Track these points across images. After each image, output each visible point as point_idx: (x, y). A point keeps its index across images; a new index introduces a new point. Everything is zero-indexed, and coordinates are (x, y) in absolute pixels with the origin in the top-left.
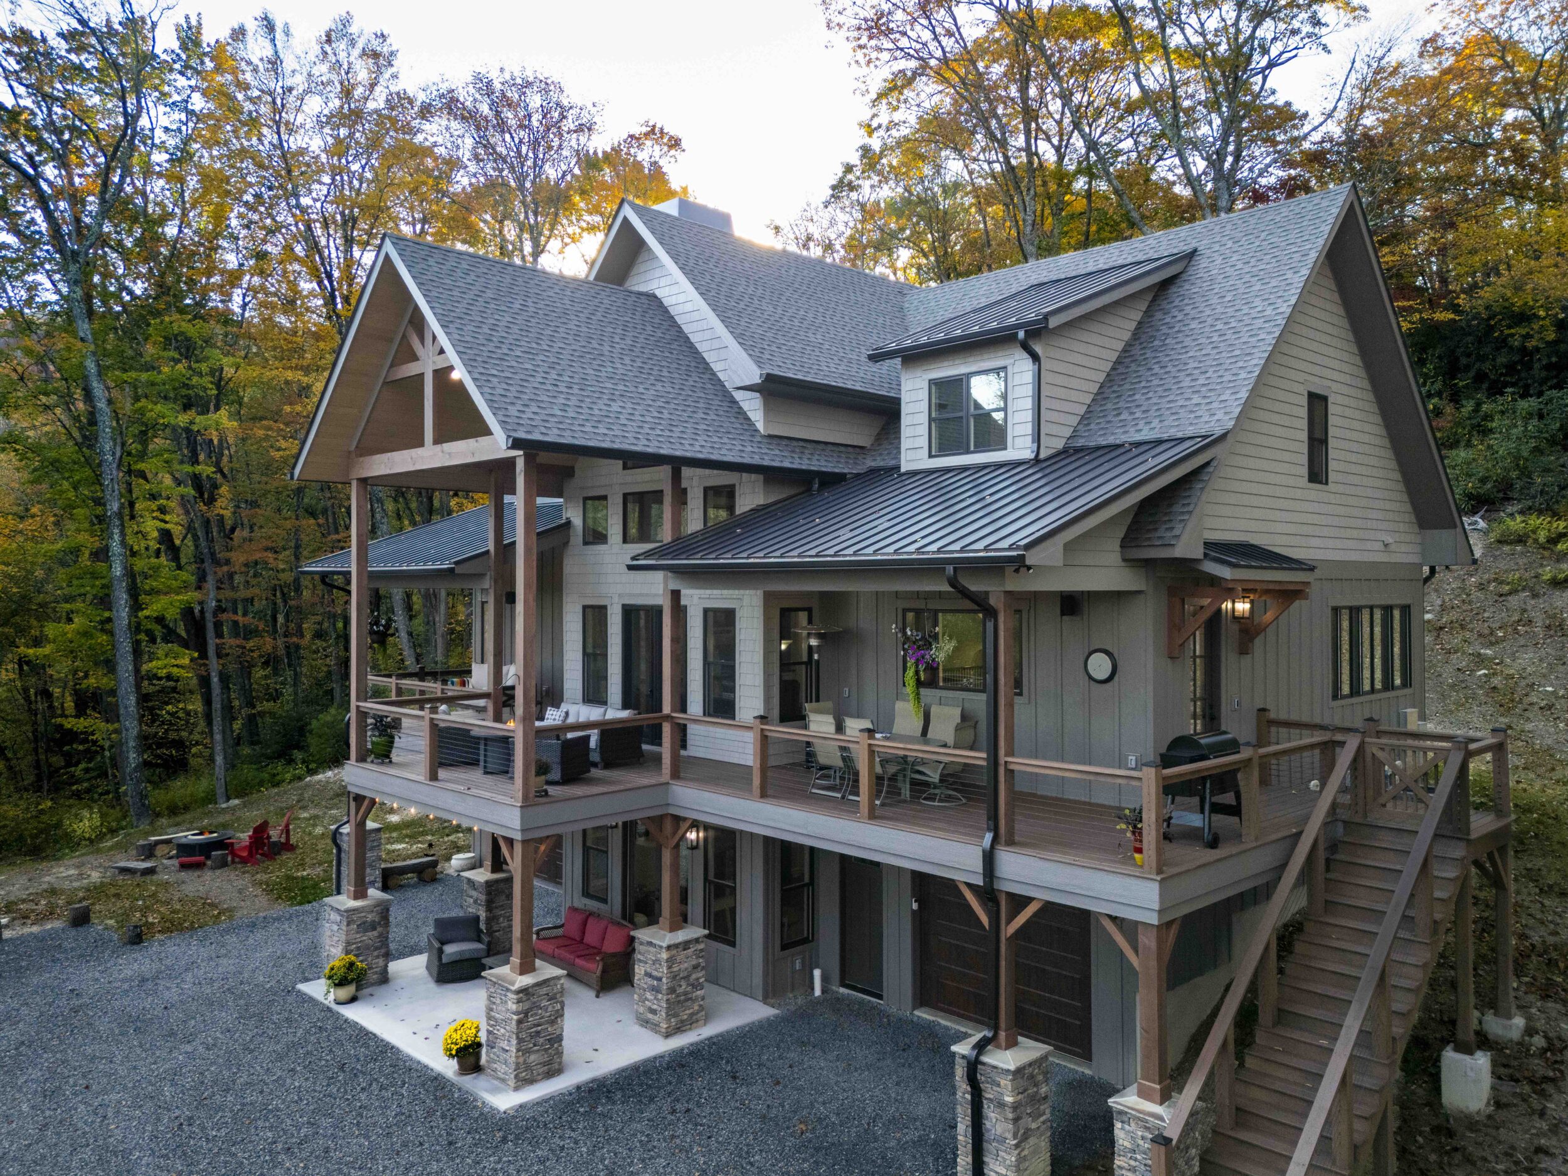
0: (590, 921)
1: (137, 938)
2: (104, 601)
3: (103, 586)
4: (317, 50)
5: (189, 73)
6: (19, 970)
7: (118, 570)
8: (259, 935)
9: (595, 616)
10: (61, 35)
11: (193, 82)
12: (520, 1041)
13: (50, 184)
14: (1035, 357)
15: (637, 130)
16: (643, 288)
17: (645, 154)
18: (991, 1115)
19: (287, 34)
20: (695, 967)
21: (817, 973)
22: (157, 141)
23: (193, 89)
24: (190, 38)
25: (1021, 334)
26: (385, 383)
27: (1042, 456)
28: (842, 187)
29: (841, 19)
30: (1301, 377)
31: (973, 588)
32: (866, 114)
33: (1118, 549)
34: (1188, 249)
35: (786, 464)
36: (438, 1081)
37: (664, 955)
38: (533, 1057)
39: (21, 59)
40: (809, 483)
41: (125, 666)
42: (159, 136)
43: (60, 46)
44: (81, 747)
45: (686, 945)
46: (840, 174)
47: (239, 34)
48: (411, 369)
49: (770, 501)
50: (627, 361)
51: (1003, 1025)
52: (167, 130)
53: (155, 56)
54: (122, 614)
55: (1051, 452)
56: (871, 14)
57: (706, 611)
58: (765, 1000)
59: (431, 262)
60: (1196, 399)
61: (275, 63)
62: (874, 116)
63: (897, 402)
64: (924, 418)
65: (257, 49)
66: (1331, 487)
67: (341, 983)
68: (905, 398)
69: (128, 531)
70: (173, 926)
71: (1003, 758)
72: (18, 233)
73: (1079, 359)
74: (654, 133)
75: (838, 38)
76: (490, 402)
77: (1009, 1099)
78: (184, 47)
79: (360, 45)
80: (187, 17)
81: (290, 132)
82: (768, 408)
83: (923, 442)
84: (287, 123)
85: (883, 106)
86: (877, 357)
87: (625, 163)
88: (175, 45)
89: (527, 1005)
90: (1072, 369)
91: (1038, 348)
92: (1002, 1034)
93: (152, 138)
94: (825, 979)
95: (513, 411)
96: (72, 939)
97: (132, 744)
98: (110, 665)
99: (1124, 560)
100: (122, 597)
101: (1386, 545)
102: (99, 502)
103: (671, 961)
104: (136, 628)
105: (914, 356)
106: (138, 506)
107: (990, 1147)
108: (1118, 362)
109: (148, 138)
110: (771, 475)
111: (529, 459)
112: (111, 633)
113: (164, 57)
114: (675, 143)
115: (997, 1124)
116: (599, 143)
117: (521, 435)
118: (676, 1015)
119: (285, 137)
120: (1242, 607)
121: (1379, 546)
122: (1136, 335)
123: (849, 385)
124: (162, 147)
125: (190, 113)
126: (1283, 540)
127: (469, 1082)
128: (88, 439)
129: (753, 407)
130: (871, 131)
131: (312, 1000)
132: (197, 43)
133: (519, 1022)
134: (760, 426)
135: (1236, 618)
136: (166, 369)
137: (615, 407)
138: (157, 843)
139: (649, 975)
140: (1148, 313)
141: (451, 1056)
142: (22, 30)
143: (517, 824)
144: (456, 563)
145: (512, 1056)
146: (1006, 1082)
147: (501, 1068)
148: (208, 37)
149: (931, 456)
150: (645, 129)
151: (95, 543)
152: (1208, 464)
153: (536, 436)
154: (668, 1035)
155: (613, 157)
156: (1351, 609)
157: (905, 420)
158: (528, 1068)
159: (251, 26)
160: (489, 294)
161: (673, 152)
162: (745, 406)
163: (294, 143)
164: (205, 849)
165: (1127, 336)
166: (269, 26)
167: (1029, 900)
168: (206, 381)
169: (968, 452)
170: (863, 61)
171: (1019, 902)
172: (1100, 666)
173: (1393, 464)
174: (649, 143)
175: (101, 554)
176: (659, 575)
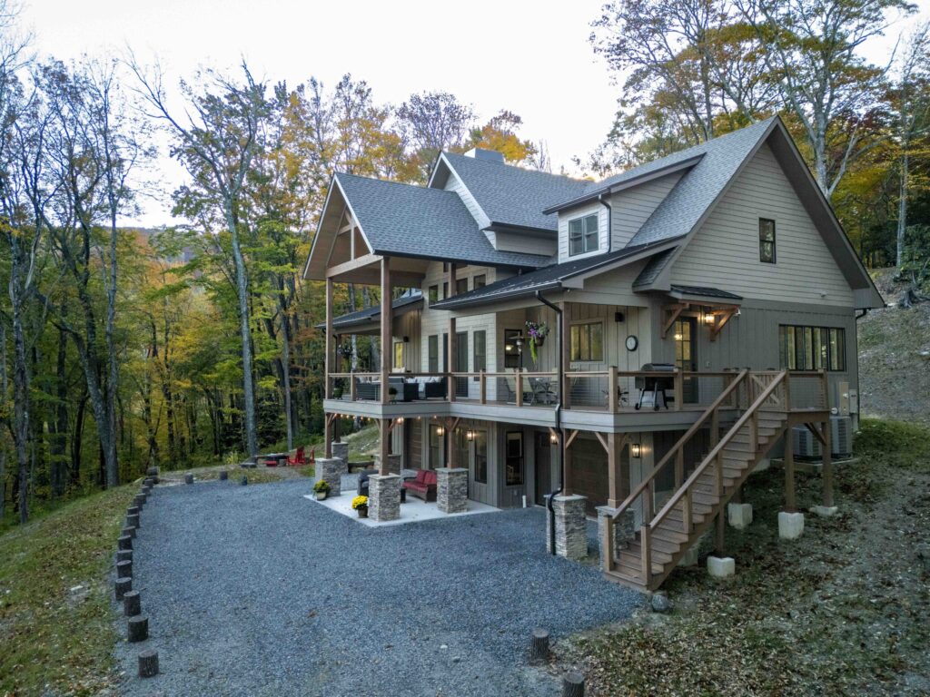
0: (427, 475)
1: (245, 483)
2: (240, 354)
3: (240, 347)
4: (335, 92)
5: (280, 108)
6: (199, 491)
7: (245, 338)
8: (293, 484)
9: (433, 339)
10: (226, 97)
11: (282, 112)
12: (381, 502)
13: (221, 165)
14: (608, 207)
15: (497, 115)
16: (451, 190)
17: (505, 126)
18: (558, 521)
19: (322, 86)
20: (463, 485)
21: (524, 497)
22: (267, 141)
23: (282, 116)
24: (281, 91)
25: (600, 197)
26: (338, 236)
27: (612, 251)
28: (614, 135)
29: (600, 47)
30: (753, 210)
31: (552, 302)
32: (621, 94)
33: (630, 287)
34: (702, 153)
35: (505, 262)
36: (350, 521)
37: (447, 477)
38: (386, 510)
39: (211, 110)
40: (517, 272)
41: (248, 383)
42: (268, 139)
43: (226, 102)
44: (234, 437)
45: (458, 474)
46: (613, 128)
47: (301, 88)
48: (346, 229)
49: (500, 280)
50: (435, 220)
51: (565, 486)
52: (271, 136)
53: (266, 102)
54: (247, 358)
55: (616, 250)
56: (618, 42)
57: (475, 333)
58: (499, 506)
59: (352, 182)
60: (681, 221)
61: (317, 100)
62: (626, 95)
63: (556, 233)
64: (567, 239)
65: (308, 95)
66: (778, 265)
67: (320, 491)
68: (560, 230)
69: (250, 320)
70: (259, 481)
71: (564, 372)
72: (206, 187)
73: (636, 207)
74: (506, 116)
75: (601, 56)
76: (368, 236)
77: (564, 514)
78: (278, 96)
79: (354, 87)
80: (279, 83)
81: (324, 131)
82: (498, 239)
83: (567, 250)
84: (322, 128)
85: (631, 89)
86: (547, 212)
87: (494, 132)
88: (274, 96)
89: (384, 487)
90: (630, 212)
91: (610, 203)
92: (564, 490)
93: (265, 140)
94: (528, 502)
95: (378, 240)
96: (219, 483)
97: (251, 419)
98: (242, 385)
99: (635, 292)
100: (247, 351)
101: (823, 296)
102: (239, 309)
103: (450, 480)
104: (253, 365)
105: (564, 211)
106: (255, 309)
107: (557, 536)
108: (659, 208)
109: (262, 140)
110: (500, 268)
111: (386, 260)
112: (242, 368)
113: (269, 102)
114: (517, 120)
115: (560, 526)
116: (481, 124)
117: (379, 249)
118: (453, 504)
119: (321, 135)
120: (710, 319)
121: (819, 296)
122: (670, 194)
123: (538, 226)
124: (269, 144)
125: (280, 127)
126: (738, 289)
127: (363, 521)
128: (235, 277)
129: (491, 236)
130: (623, 103)
131: (309, 500)
132: (284, 94)
133: (381, 494)
134: (495, 247)
135: (707, 324)
136: (266, 245)
137: (425, 239)
138: (259, 458)
139: (442, 487)
140: (677, 185)
141: (356, 509)
142: (210, 96)
143: (380, 412)
144: (372, 315)
145: (377, 509)
146: (562, 507)
147: (374, 514)
148: (289, 90)
149: (570, 256)
150: (502, 114)
151: (236, 327)
152: (673, 248)
153: (386, 249)
154: (449, 512)
155: (488, 130)
156: (796, 326)
157: (560, 241)
158: (384, 514)
159: (306, 84)
160: (376, 194)
161: (517, 124)
162: (489, 238)
163: (327, 136)
164: (277, 458)
165: (665, 196)
166: (314, 84)
167: (573, 430)
168: (285, 251)
169: (584, 252)
170: (615, 67)
171: (569, 432)
172: (631, 344)
173: (829, 255)
174: (504, 121)
175: (239, 333)
176: (447, 312)
